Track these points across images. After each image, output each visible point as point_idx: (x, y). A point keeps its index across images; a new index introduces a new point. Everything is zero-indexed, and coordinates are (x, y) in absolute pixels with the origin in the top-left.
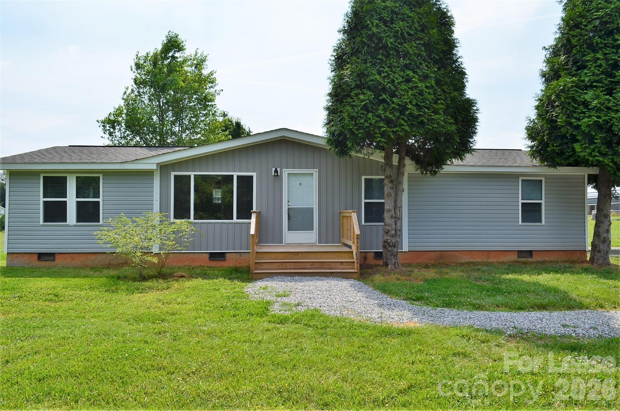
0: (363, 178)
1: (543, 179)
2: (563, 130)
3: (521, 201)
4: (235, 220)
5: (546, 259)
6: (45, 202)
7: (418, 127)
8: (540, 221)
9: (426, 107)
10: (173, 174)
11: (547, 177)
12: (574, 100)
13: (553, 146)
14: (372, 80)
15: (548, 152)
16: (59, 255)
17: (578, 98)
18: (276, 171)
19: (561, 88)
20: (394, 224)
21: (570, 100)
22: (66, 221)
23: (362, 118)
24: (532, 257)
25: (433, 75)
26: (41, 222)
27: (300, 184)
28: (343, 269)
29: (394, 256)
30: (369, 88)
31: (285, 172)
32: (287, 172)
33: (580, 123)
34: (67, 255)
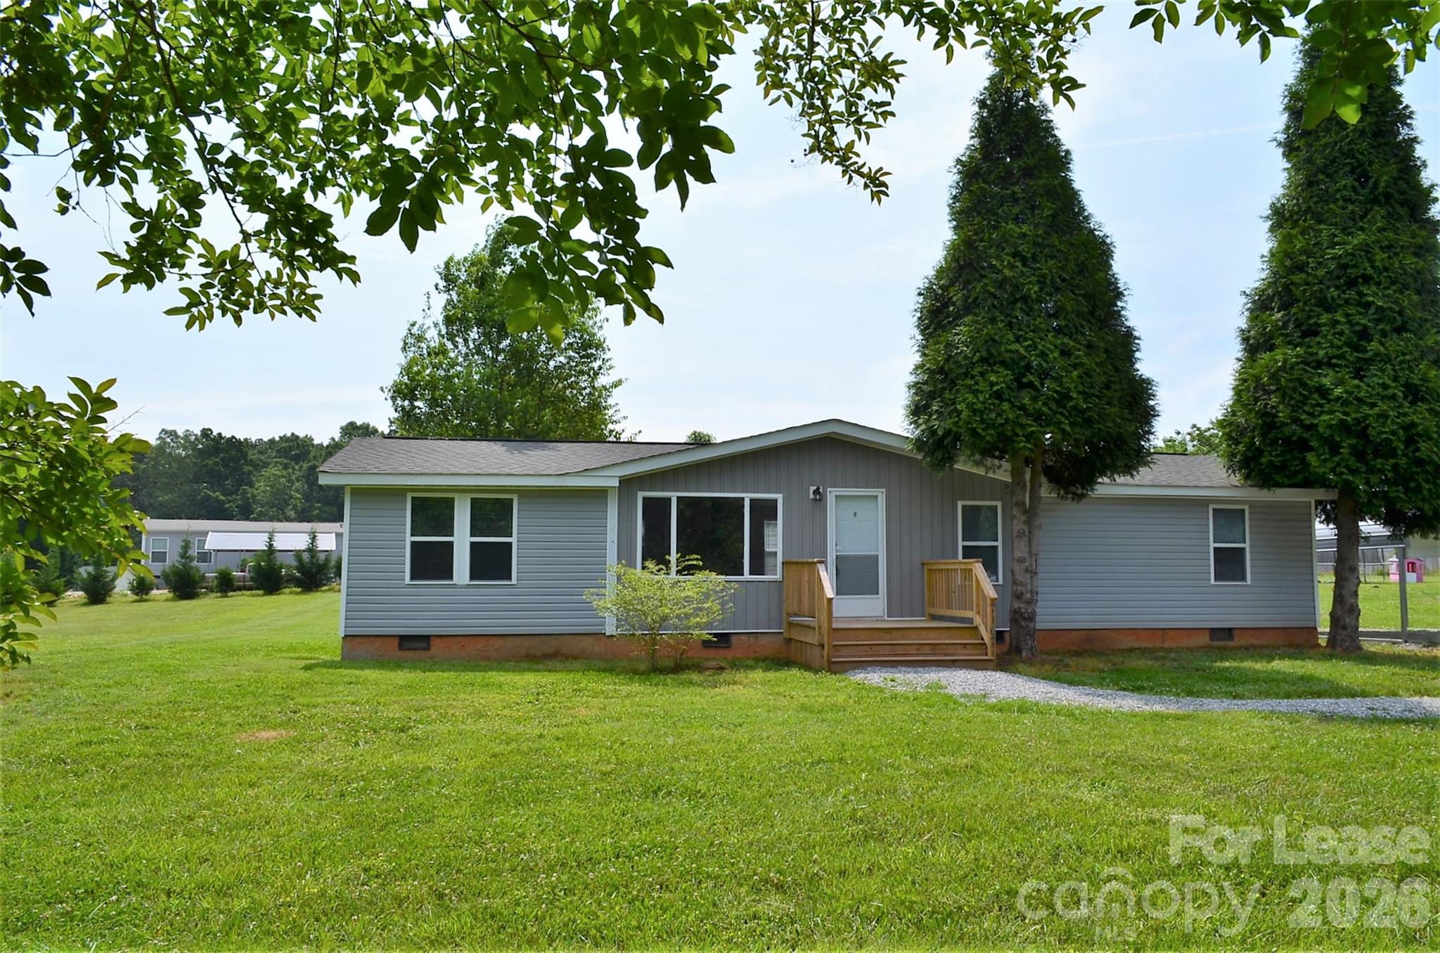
0: (960, 504)
1: (1246, 508)
2: (1287, 431)
3: (1212, 545)
4: (747, 576)
5: (1255, 642)
6: (413, 543)
7: (1081, 427)
8: (1244, 579)
9: (1096, 396)
10: (641, 495)
11: (1252, 505)
12: (1304, 385)
13: (1271, 455)
14: (1010, 351)
15: (1262, 464)
16: (438, 640)
17: (1309, 382)
18: (817, 492)
19: (1280, 364)
20: (1029, 581)
21: (1297, 384)
22: (451, 578)
23: (991, 410)
24: (1233, 640)
25: (1102, 345)
26: (407, 580)
27: (855, 514)
28: (966, 655)
29: (1030, 636)
30: (1003, 363)
31: (831, 494)
32: (834, 494)
33: (1316, 422)
34: (451, 640)
